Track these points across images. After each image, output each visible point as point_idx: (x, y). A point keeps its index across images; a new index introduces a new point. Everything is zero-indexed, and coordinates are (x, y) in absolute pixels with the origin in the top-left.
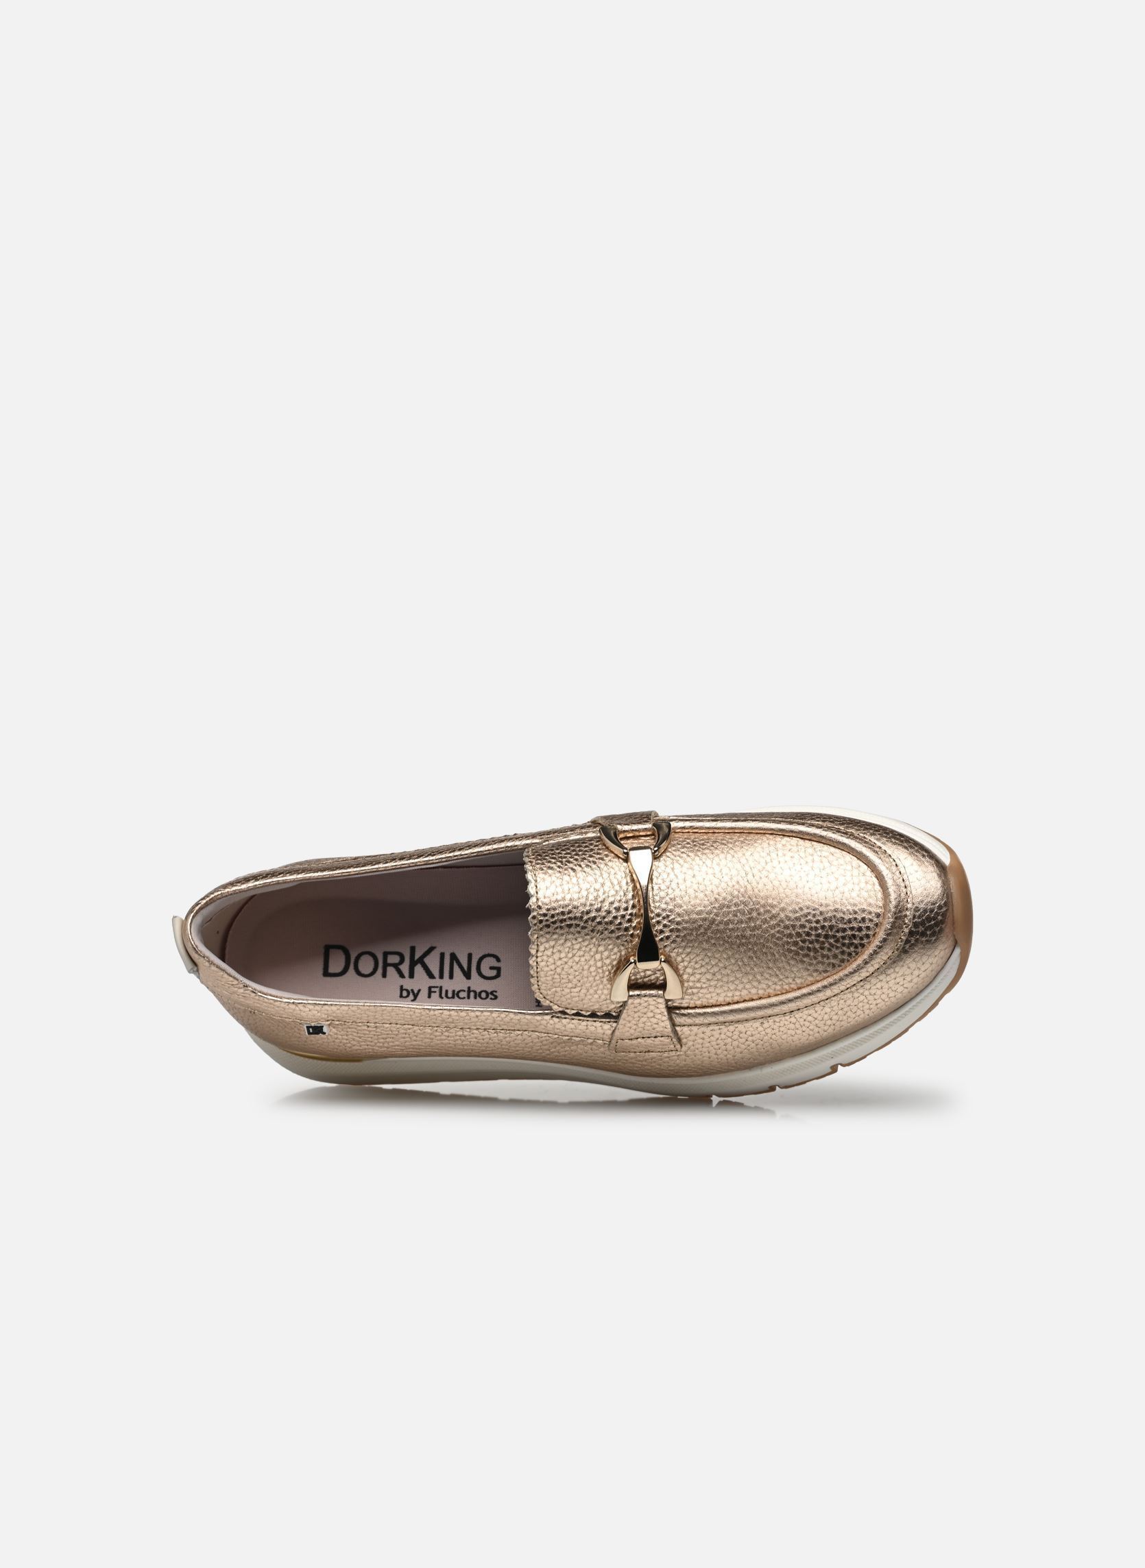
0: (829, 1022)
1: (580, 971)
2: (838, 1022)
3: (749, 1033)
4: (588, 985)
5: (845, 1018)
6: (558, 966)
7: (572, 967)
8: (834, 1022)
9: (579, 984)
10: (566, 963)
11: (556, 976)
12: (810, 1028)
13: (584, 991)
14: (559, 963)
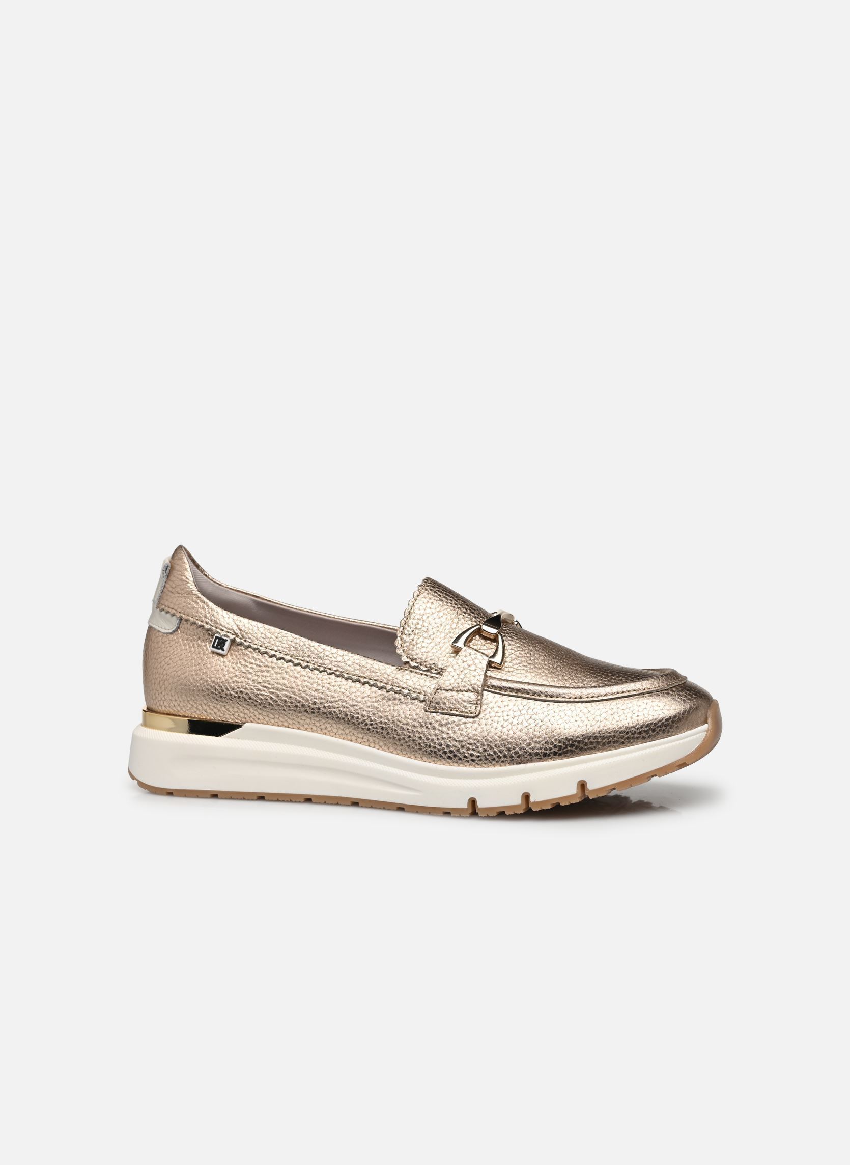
0: (598, 718)
1: (439, 625)
2: (605, 721)
3: (535, 711)
4: (438, 640)
5: (611, 718)
6: (426, 613)
7: (435, 619)
8: (602, 719)
9: (432, 637)
10: (433, 614)
11: (420, 622)
12: (582, 719)
13: (433, 644)
14: (428, 610)
